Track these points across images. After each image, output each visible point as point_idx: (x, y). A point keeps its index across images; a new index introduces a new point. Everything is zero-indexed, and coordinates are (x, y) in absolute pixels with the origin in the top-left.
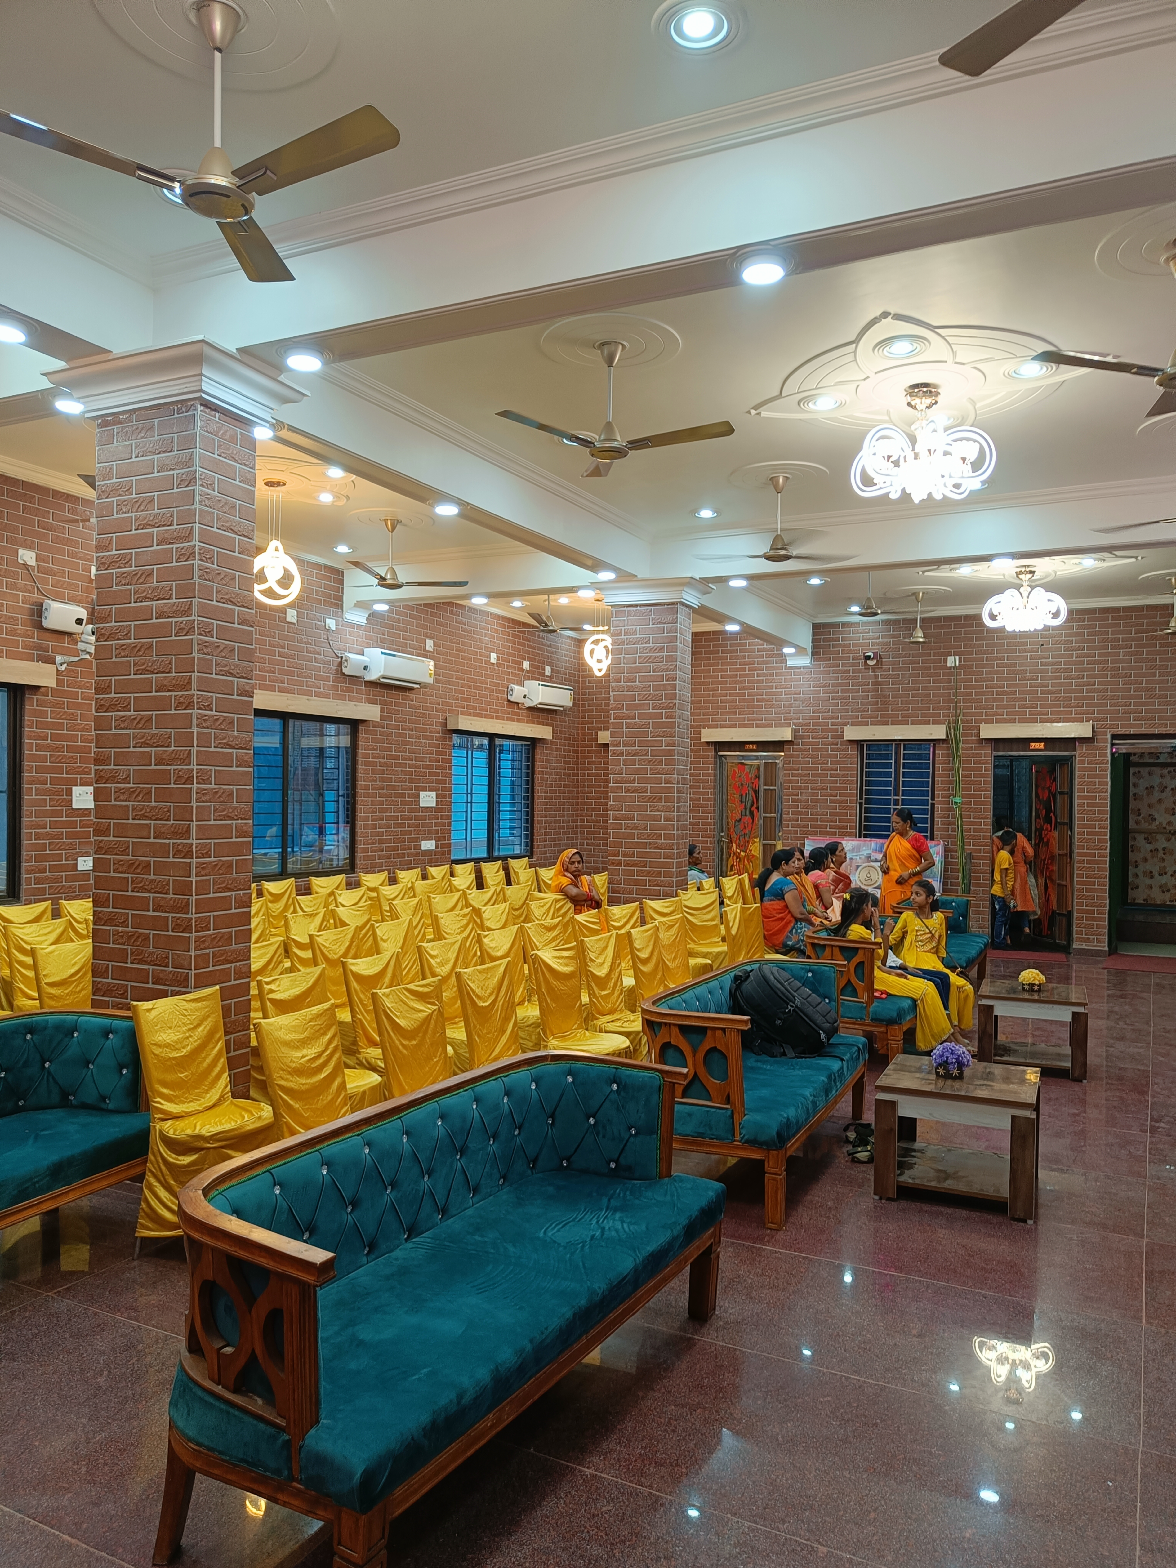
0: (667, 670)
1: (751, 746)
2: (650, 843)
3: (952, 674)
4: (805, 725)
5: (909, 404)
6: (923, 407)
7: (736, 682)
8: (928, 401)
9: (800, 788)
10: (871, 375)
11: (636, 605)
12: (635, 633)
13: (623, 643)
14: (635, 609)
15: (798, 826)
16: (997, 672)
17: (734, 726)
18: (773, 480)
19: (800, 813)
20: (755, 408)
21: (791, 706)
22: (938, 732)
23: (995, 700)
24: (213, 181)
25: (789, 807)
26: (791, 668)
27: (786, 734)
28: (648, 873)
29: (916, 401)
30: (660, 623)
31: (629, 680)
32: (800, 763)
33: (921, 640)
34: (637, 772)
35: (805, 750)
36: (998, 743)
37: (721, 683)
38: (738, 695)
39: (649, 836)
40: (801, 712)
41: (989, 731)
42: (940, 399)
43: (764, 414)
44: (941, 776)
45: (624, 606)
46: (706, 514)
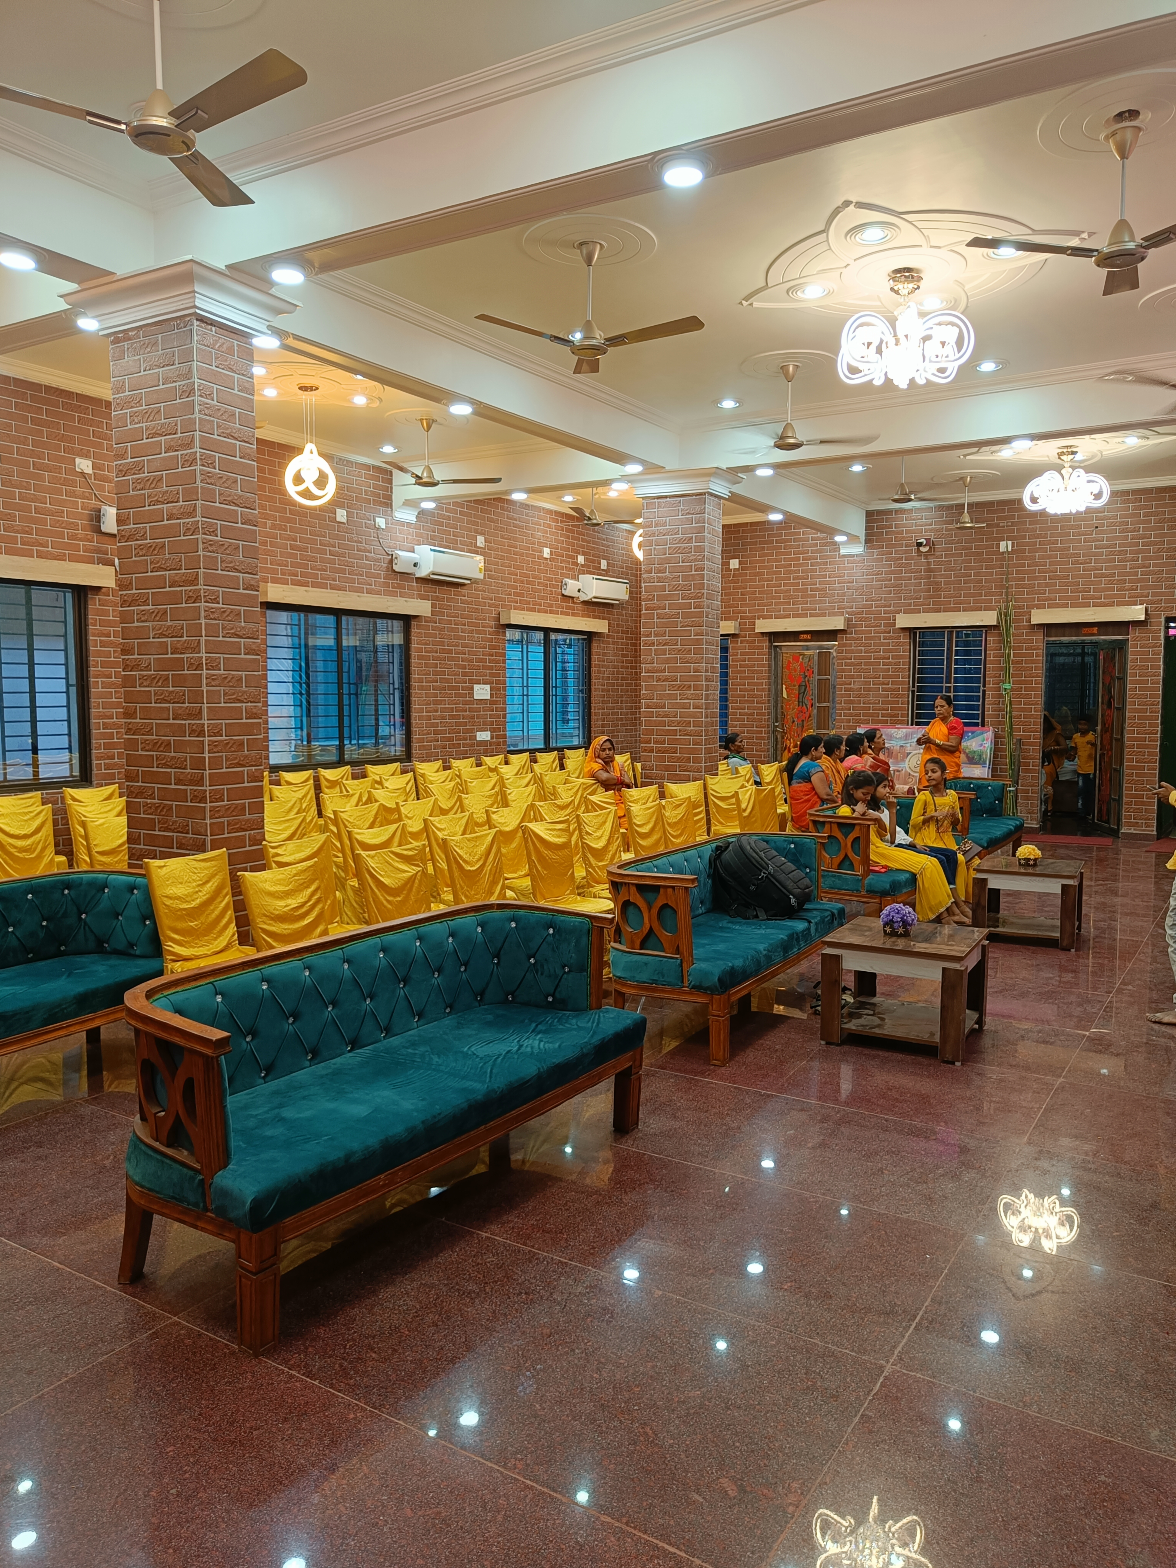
0: (695, 560)
1: (805, 636)
2: (680, 731)
3: (1004, 559)
4: (858, 613)
5: (892, 289)
6: (905, 292)
7: (790, 572)
8: (911, 286)
9: (852, 677)
10: (851, 262)
11: (666, 497)
12: (665, 524)
13: (653, 534)
14: (664, 500)
15: (851, 715)
16: (1050, 557)
17: (788, 616)
18: (784, 368)
19: (852, 702)
20: (746, 299)
21: (844, 594)
22: (989, 618)
23: (1047, 585)
24: (154, 123)
25: (842, 696)
26: (844, 556)
27: (837, 623)
28: (678, 759)
29: (899, 286)
30: (689, 514)
31: (660, 571)
32: (852, 652)
33: (968, 525)
34: (667, 661)
35: (857, 639)
36: (1049, 628)
37: (776, 573)
38: (793, 584)
39: (679, 724)
40: (854, 600)
41: (1040, 617)
42: (922, 284)
43: (756, 305)
44: (992, 662)
45: (654, 498)
46: (728, 404)
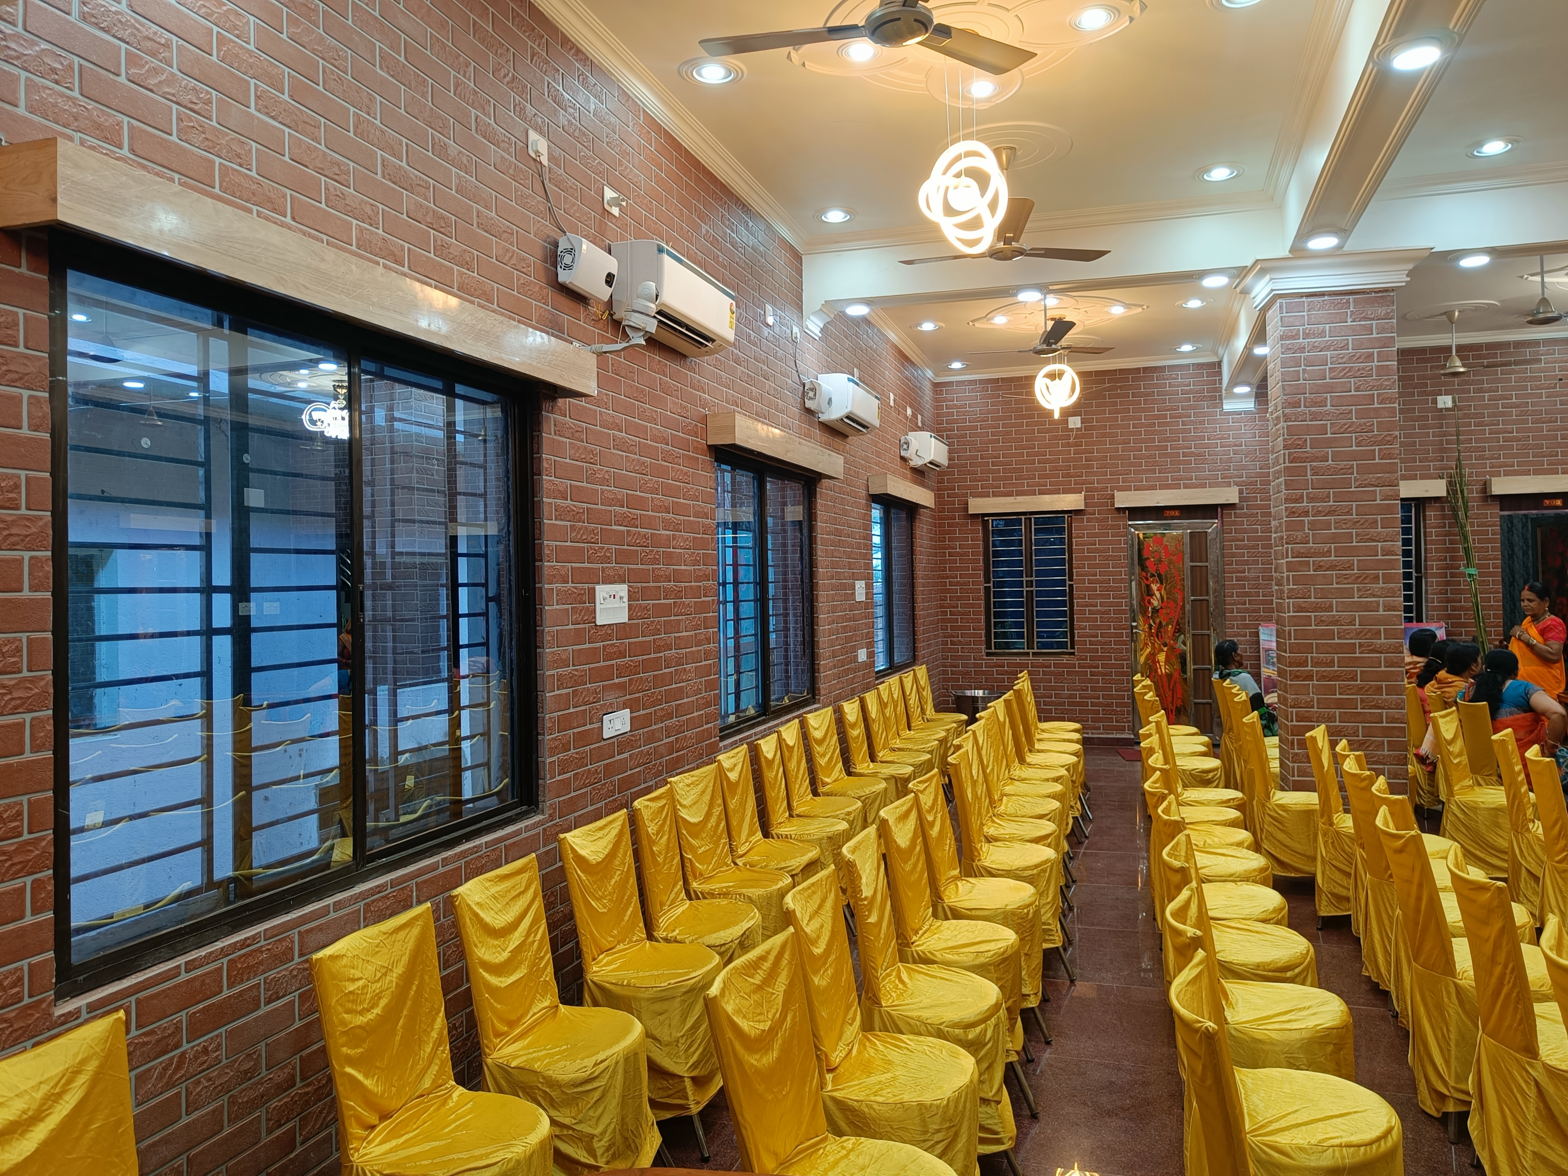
0: (1380, 387)
1: (1172, 513)
3: (1443, 417)
4: (1250, 484)
7: (1154, 433)
9: (1247, 563)
12: (1322, 334)
14: (1320, 299)
15: (1246, 611)
16: (1503, 414)
17: (1153, 488)
19: (1247, 594)
21: (1230, 460)
22: (1437, 488)
23: (1501, 448)
25: (1233, 587)
26: (1229, 413)
27: (1230, 495)
30: (1366, 319)
32: (1245, 531)
35: (1251, 515)
36: (1507, 501)
37: (1133, 434)
38: (1159, 448)
40: (1244, 468)
41: (1502, 486)
44: (1433, 542)
45: (1301, 295)
46: (1494, 147)
